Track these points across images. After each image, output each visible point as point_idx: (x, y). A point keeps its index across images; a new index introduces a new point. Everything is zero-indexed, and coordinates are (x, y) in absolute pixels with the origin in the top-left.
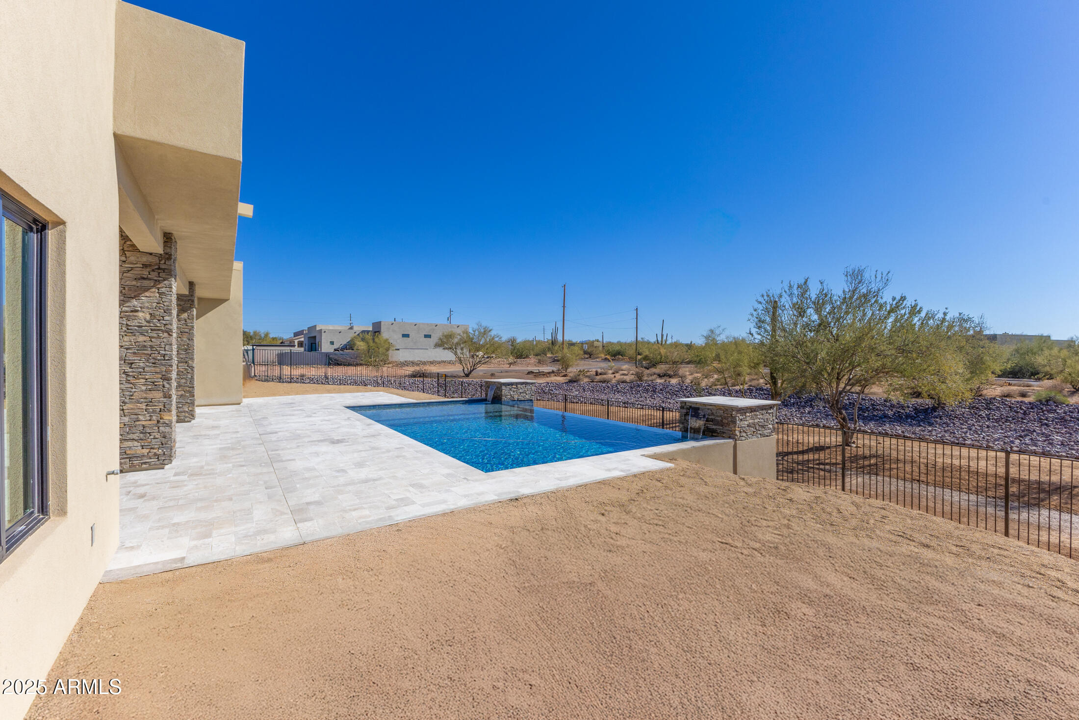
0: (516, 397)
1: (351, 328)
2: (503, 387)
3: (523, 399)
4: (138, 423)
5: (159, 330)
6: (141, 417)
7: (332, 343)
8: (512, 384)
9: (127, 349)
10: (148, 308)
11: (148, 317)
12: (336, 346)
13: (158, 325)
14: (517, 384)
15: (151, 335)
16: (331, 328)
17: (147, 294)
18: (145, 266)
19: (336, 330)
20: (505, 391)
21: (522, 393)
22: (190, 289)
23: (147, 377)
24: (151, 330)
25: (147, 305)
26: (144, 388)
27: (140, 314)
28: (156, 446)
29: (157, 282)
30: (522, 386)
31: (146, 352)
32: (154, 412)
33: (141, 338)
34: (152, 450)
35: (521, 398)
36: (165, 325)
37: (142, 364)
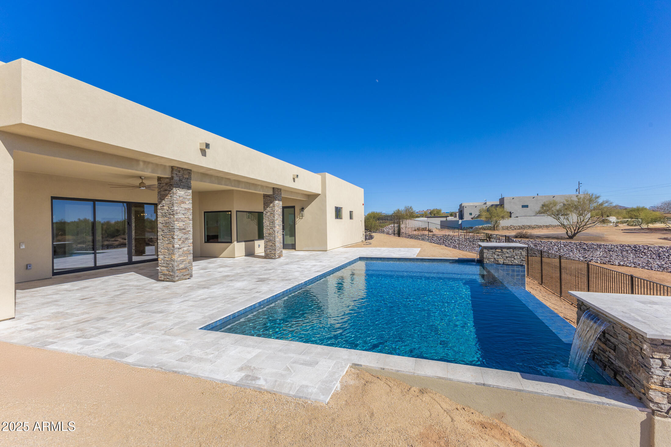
0: (501, 261)
1: (485, 204)
2: (485, 251)
3: (510, 263)
4: (165, 259)
5: (171, 214)
6: (166, 256)
7: (471, 214)
8: (496, 248)
9: (162, 224)
10: (167, 204)
11: (167, 208)
12: (473, 216)
13: (170, 212)
14: (502, 248)
15: (168, 217)
16: (472, 204)
17: (167, 197)
18: (166, 184)
19: (473, 206)
20: (486, 254)
21: (509, 257)
22: (273, 191)
23: (167, 237)
24: (169, 214)
25: (167, 203)
26: (167, 242)
27: (165, 207)
28: (170, 271)
29: (170, 191)
30: (508, 251)
31: (167, 225)
32: (170, 254)
33: (166, 219)
34: (170, 273)
35: (507, 262)
36: (172, 212)
37: (166, 231)
